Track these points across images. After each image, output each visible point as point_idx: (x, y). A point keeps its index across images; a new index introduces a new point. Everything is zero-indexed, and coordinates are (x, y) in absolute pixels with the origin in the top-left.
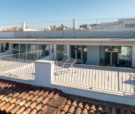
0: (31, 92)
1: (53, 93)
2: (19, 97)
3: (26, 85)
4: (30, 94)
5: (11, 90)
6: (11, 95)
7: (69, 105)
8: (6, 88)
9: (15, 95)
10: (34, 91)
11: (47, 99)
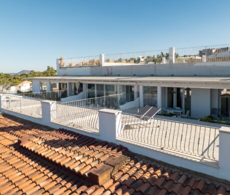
0: (92, 146)
1: (116, 150)
2: (78, 151)
3: (90, 138)
4: (91, 148)
5: (72, 143)
6: (70, 147)
7: (130, 165)
8: (67, 140)
9: (74, 149)
10: (96, 146)
11: (107, 156)
